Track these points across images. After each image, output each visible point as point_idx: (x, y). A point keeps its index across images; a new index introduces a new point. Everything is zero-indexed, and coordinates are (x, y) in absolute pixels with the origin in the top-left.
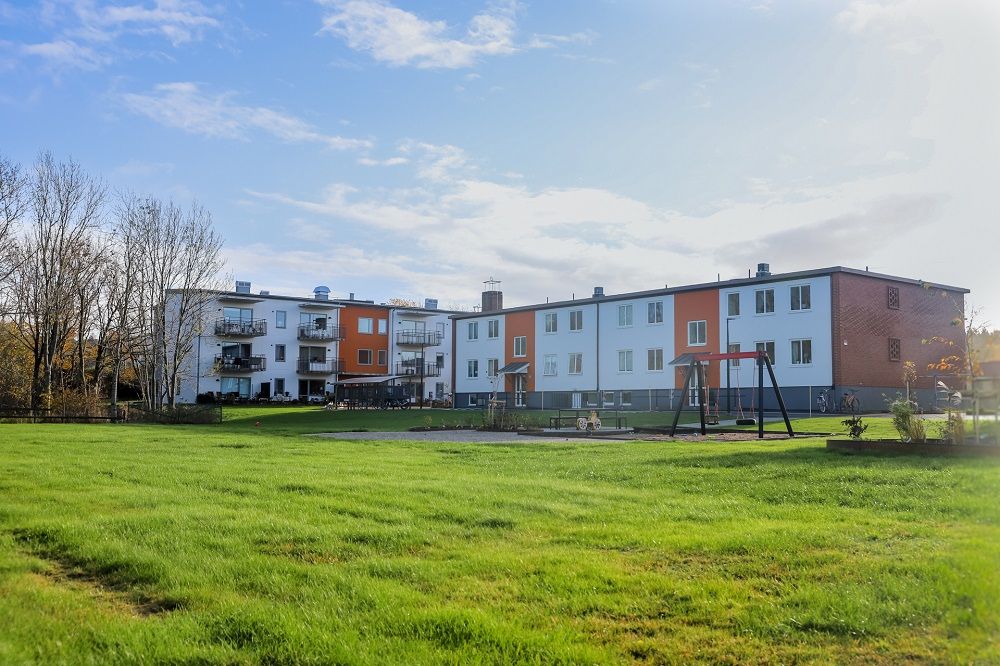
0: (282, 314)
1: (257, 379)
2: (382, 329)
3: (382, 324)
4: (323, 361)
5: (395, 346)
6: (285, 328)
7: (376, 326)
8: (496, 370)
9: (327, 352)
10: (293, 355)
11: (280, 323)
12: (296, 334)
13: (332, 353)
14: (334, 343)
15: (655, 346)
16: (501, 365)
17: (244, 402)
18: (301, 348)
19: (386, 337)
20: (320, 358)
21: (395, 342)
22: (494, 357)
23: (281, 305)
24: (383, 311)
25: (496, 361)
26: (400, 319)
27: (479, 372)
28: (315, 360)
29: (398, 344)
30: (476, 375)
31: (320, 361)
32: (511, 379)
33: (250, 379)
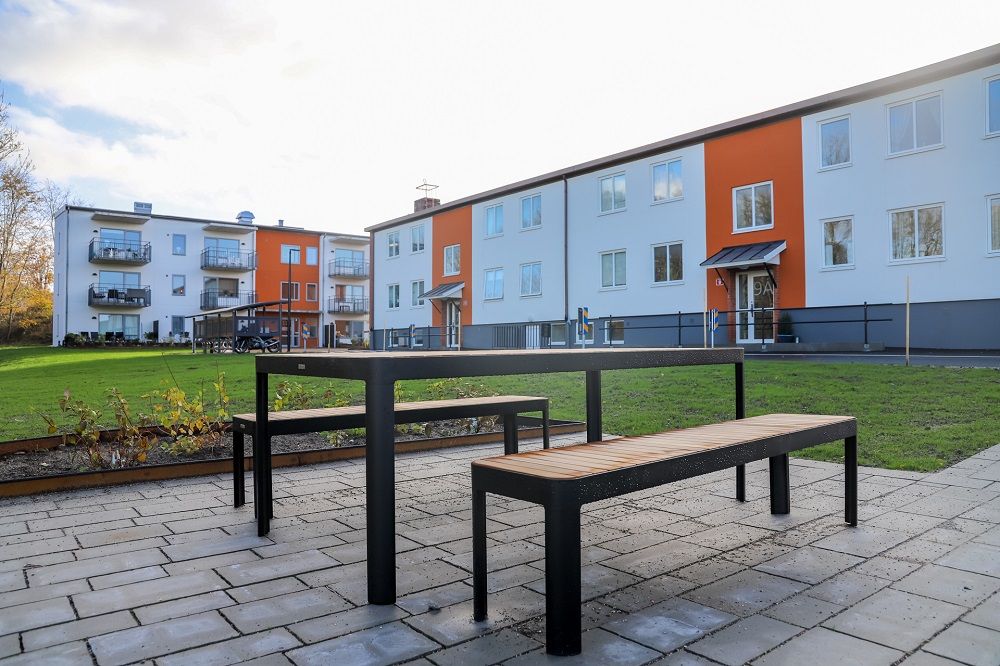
0: (180, 240)
1: (147, 317)
2: (311, 260)
3: (311, 252)
4: (235, 294)
5: (327, 278)
6: (183, 254)
7: (304, 255)
8: (422, 295)
9: (240, 285)
10: (196, 287)
11: (179, 249)
12: (198, 263)
13: (247, 285)
14: (250, 273)
15: (667, 239)
16: (428, 287)
17: (133, 344)
18: (206, 279)
19: (316, 268)
20: (232, 291)
21: (327, 274)
22: (417, 279)
23: (180, 227)
24: (312, 238)
25: (422, 283)
26: (334, 247)
27: (400, 301)
28: (225, 293)
29: (330, 276)
30: (397, 305)
31: (232, 295)
32: (442, 306)
33: (138, 316)
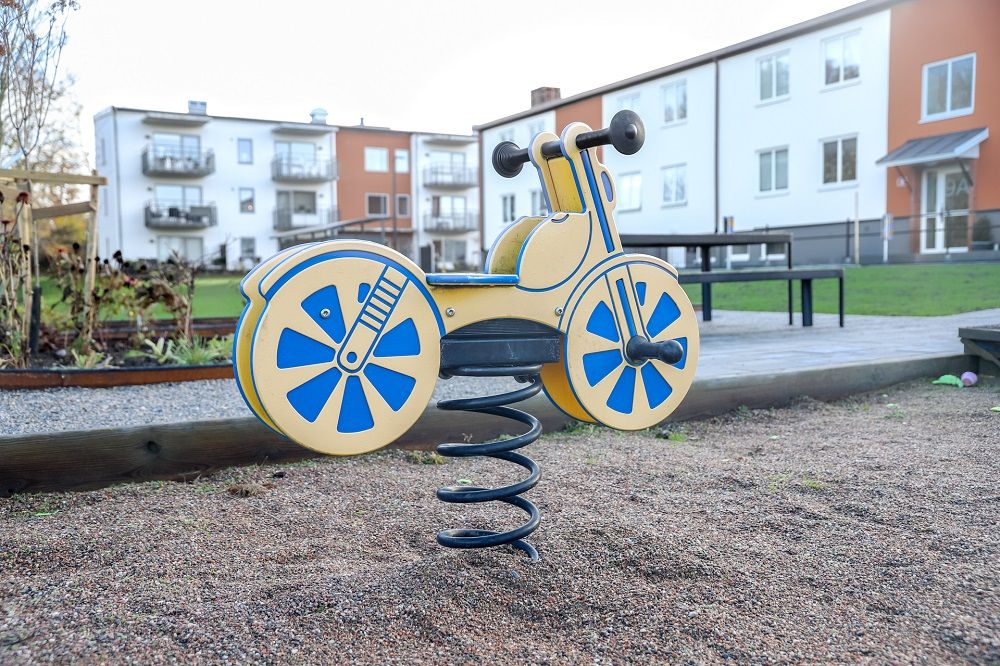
0: (246, 143)
1: (212, 240)
2: (401, 166)
3: (401, 157)
4: (312, 210)
5: (421, 189)
6: (250, 163)
7: (392, 160)
9: (318, 199)
10: (267, 202)
11: (245, 157)
12: (268, 173)
13: (326, 199)
14: (329, 184)
15: (839, 132)
17: (200, 272)
18: (279, 193)
19: (407, 177)
20: (309, 206)
21: (421, 183)
23: (244, 130)
24: (402, 139)
26: (428, 149)
28: (301, 209)
29: (424, 186)
31: (308, 211)
